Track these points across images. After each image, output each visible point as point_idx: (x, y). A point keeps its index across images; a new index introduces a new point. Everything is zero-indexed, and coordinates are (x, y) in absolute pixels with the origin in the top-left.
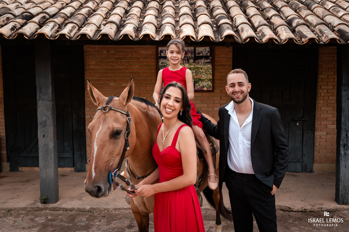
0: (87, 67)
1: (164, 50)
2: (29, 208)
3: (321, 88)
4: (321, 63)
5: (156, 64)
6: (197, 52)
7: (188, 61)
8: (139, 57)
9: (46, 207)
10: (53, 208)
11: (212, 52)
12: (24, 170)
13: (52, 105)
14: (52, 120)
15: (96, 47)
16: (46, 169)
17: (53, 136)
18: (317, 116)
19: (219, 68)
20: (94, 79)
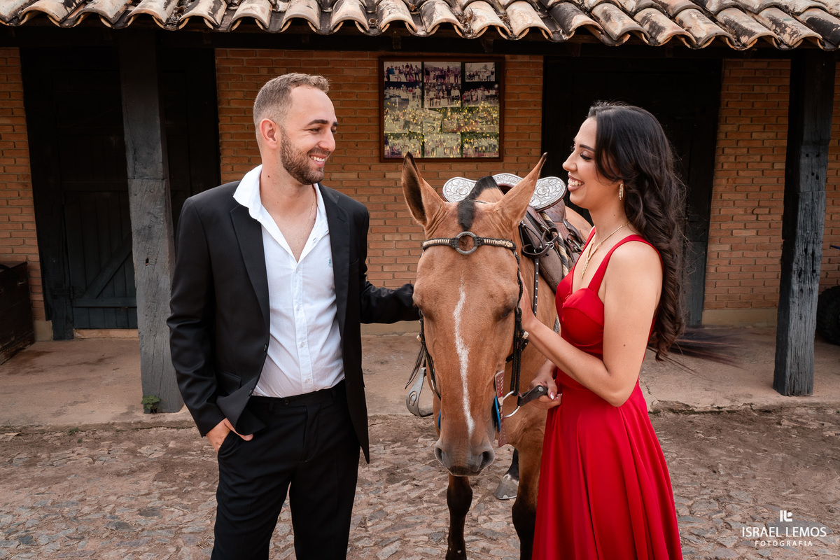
0: (224, 106)
1: (396, 68)
2: (119, 425)
3: (723, 152)
4: (726, 100)
5: (378, 99)
6: (467, 74)
7: (449, 94)
8: (342, 83)
9: (158, 420)
10: (176, 422)
11: (500, 72)
12: (87, 337)
13: (165, 189)
14: (165, 224)
15: (243, 60)
16: (155, 336)
17: (168, 259)
18: (714, 212)
19: (513, 108)
20: (240, 131)
